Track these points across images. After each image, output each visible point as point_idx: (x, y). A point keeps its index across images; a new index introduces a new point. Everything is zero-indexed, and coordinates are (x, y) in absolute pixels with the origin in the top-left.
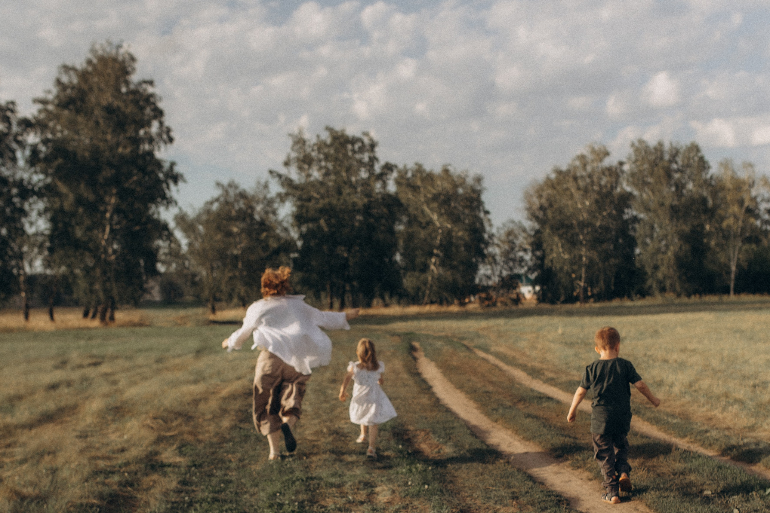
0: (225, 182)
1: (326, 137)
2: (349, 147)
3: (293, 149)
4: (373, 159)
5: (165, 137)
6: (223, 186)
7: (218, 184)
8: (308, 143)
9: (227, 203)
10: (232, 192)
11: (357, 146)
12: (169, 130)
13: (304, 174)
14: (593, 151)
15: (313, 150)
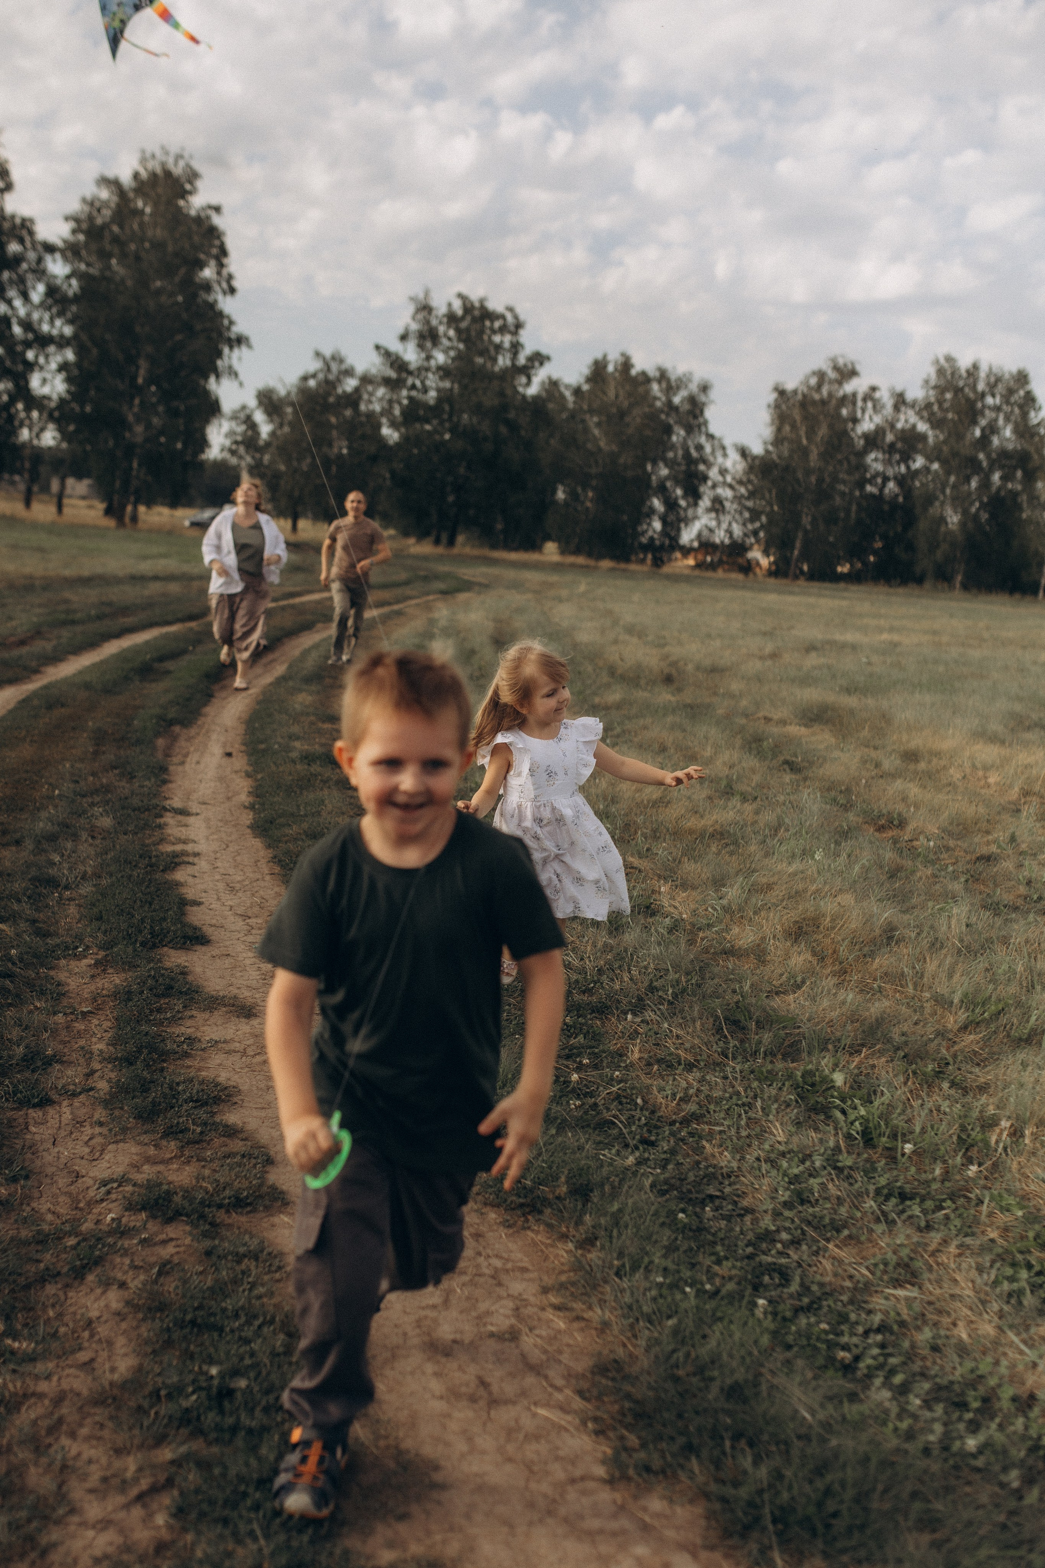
0: (328, 352)
1: (457, 307)
2: (488, 323)
3: (414, 318)
4: (516, 347)
5: (225, 285)
6: (324, 359)
7: (318, 354)
8: (434, 313)
9: (327, 381)
10: (334, 367)
11: (497, 324)
12: (230, 277)
13: (423, 355)
14: (836, 368)
15: (441, 323)
